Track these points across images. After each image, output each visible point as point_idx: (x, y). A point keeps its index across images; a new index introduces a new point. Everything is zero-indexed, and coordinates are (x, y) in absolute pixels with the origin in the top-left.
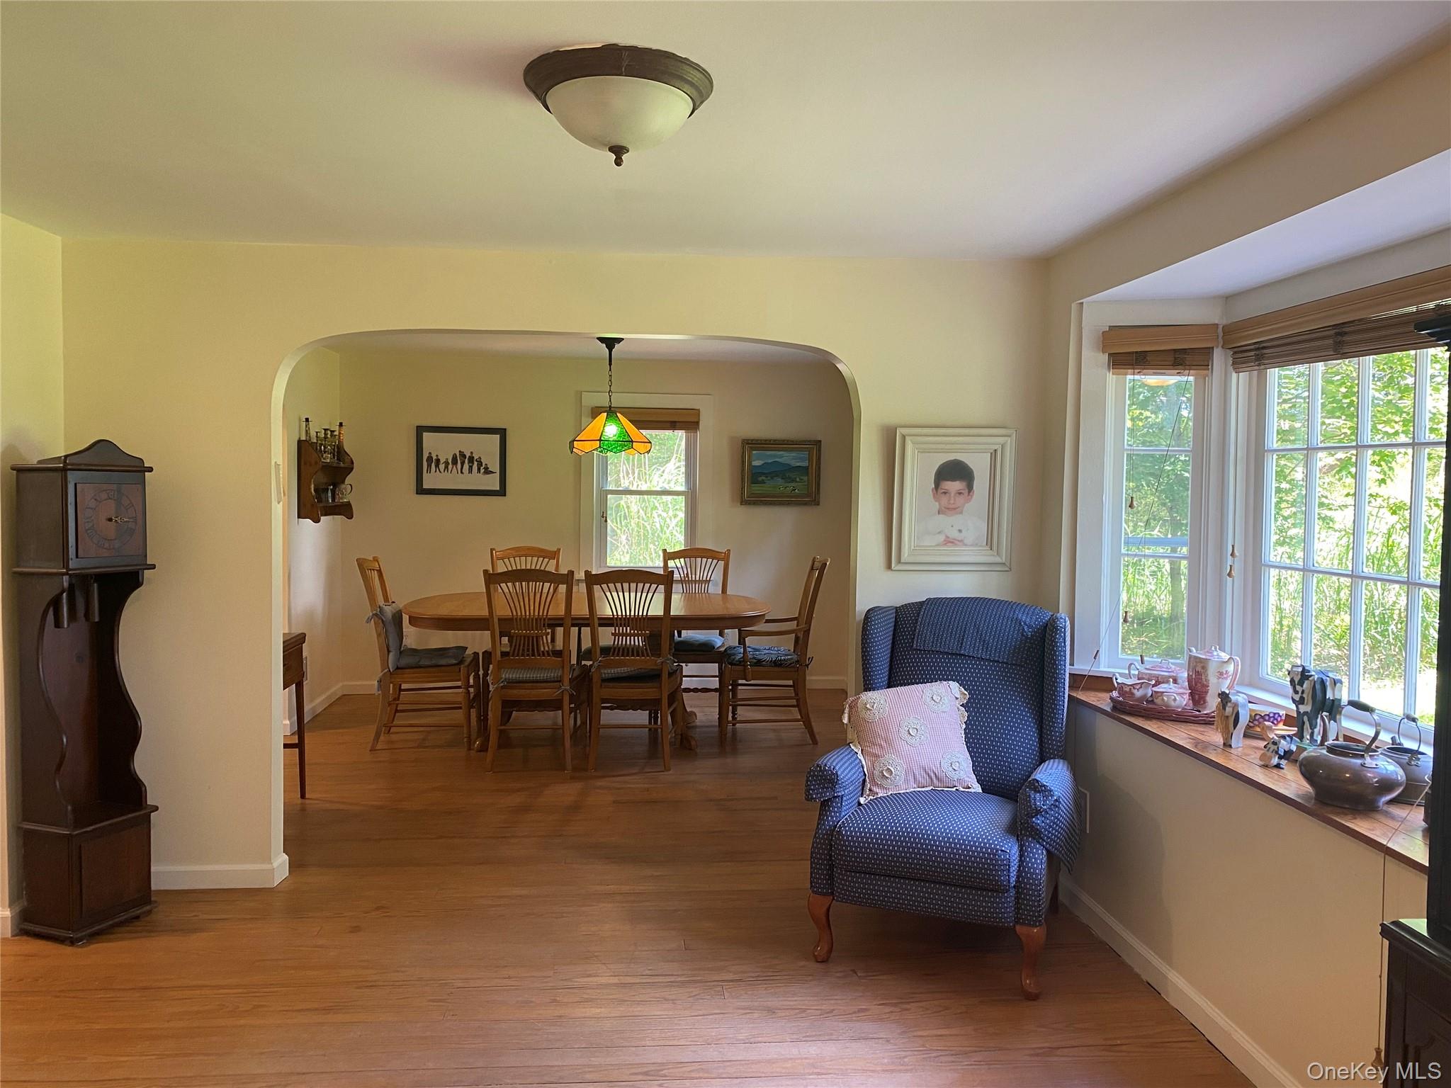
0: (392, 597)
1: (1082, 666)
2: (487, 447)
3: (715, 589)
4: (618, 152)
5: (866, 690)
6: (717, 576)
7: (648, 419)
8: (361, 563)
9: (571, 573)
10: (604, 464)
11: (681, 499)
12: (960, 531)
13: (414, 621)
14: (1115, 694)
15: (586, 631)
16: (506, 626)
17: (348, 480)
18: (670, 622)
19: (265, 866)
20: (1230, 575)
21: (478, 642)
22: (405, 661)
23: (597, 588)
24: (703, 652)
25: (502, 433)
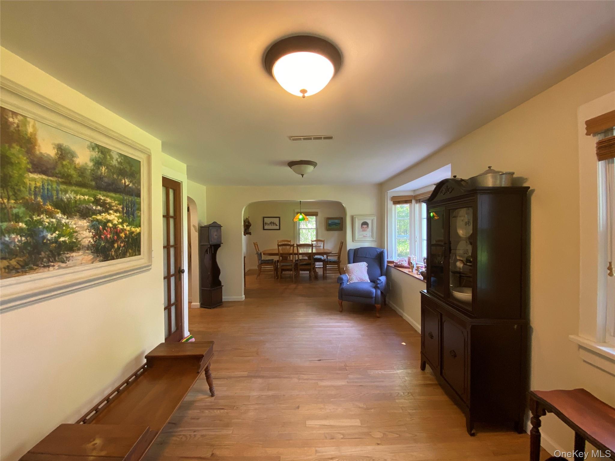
0: (260, 250)
1: (389, 260)
2: (276, 221)
3: (322, 248)
4: (303, 175)
5: (349, 264)
6: (322, 245)
7: (308, 214)
8: (254, 244)
9: (294, 244)
10: (299, 223)
11: (315, 230)
12: (366, 234)
13: (264, 254)
14: (395, 264)
15: (297, 256)
16: (281, 255)
17: (250, 228)
18: (313, 254)
19: (241, 297)
20: (416, 242)
21: (276, 258)
22: (262, 262)
23: (299, 247)
24: (319, 260)
25: (279, 218)
